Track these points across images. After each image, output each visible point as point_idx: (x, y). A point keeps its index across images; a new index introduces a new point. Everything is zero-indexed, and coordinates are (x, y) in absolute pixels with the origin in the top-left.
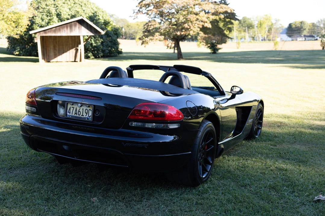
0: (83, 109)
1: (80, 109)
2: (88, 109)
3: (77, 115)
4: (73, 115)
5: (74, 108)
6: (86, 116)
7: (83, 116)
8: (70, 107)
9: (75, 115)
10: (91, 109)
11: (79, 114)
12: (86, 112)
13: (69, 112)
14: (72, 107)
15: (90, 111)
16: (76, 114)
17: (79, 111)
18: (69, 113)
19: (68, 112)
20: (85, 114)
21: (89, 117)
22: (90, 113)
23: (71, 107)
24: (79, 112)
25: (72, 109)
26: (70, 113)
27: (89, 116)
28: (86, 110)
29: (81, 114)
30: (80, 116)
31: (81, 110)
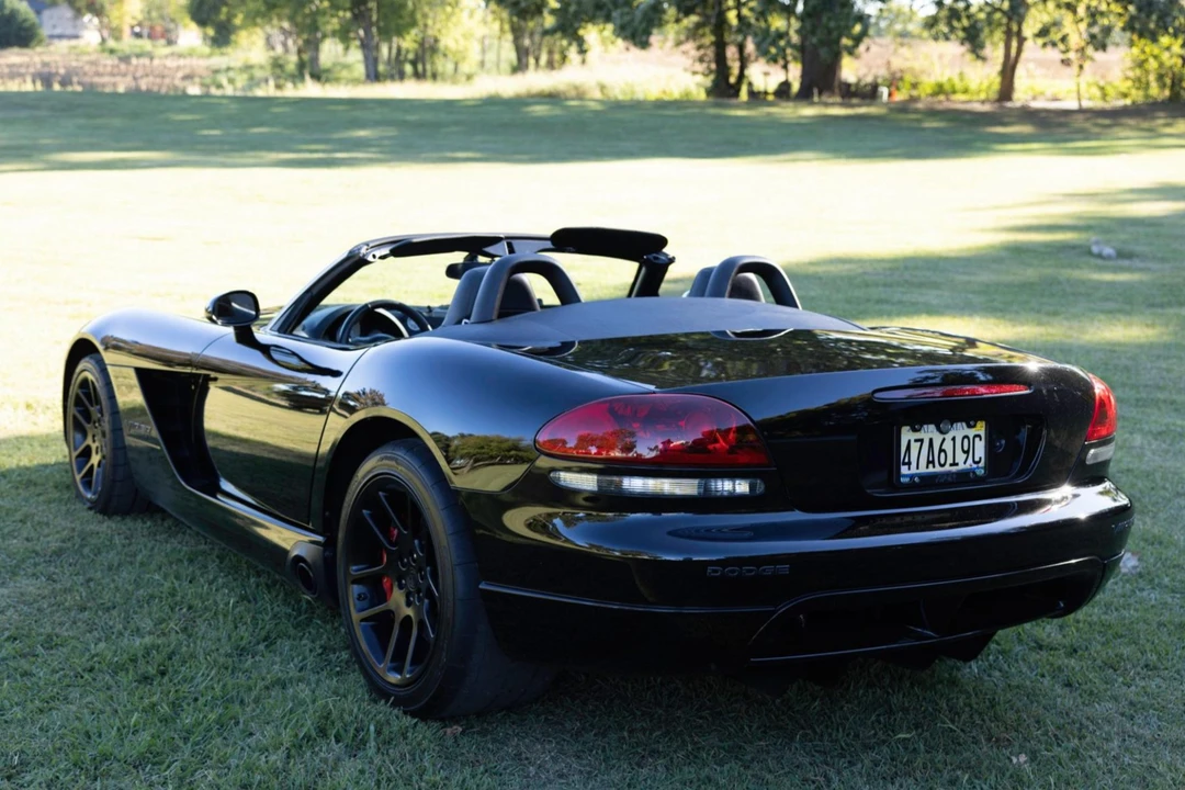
0: (954, 439)
1: (944, 440)
2: (971, 433)
3: (934, 466)
4: (923, 469)
5: (921, 441)
6: (965, 463)
7: (957, 464)
8: (909, 441)
9: (927, 467)
10: (982, 433)
11: (942, 462)
12: (966, 447)
13: (907, 460)
14: (916, 441)
15: (977, 439)
16: (933, 462)
17: (941, 450)
18: (907, 467)
19: (904, 464)
20: (960, 457)
21: (975, 466)
22: (980, 449)
23: (912, 442)
24: (943, 454)
25: (915, 447)
26: (909, 464)
27: (977, 459)
28: (966, 440)
29: (950, 460)
30: (947, 468)
31: (948, 446)
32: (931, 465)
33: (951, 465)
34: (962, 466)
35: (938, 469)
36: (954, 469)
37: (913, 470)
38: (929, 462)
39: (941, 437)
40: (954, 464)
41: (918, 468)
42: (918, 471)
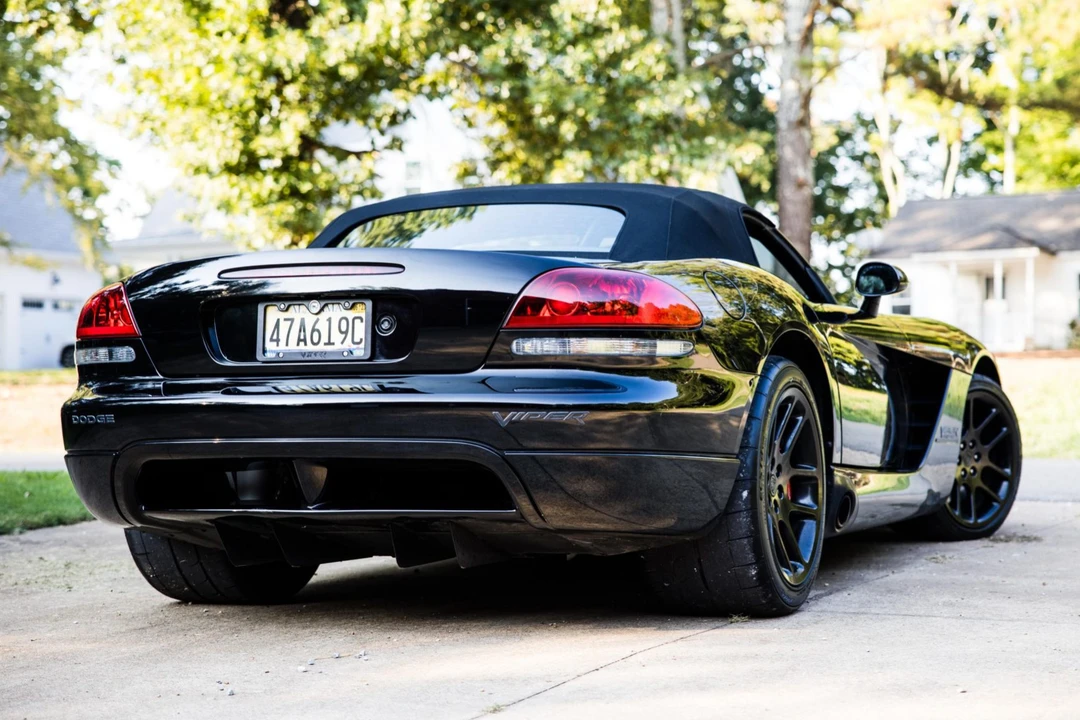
0: (329, 320)
1: (318, 320)
2: (350, 315)
3: (306, 344)
4: (293, 346)
5: (292, 320)
6: (342, 343)
7: (333, 344)
8: (278, 320)
9: (298, 344)
10: (363, 315)
11: (316, 340)
12: (344, 329)
13: (275, 337)
14: (285, 320)
15: (357, 321)
16: (305, 341)
17: (313, 330)
18: (275, 344)
19: (272, 340)
20: (337, 337)
21: (355, 346)
22: (361, 331)
23: (281, 322)
24: (316, 335)
25: (284, 327)
26: (278, 340)
27: (357, 340)
28: (344, 322)
29: (325, 339)
30: (321, 347)
31: (323, 326)
32: (302, 344)
33: (325, 344)
34: (338, 347)
35: (310, 347)
36: (329, 348)
37: (282, 346)
38: (299, 340)
39: (316, 317)
40: (329, 343)
41: (287, 345)
42: (287, 348)
